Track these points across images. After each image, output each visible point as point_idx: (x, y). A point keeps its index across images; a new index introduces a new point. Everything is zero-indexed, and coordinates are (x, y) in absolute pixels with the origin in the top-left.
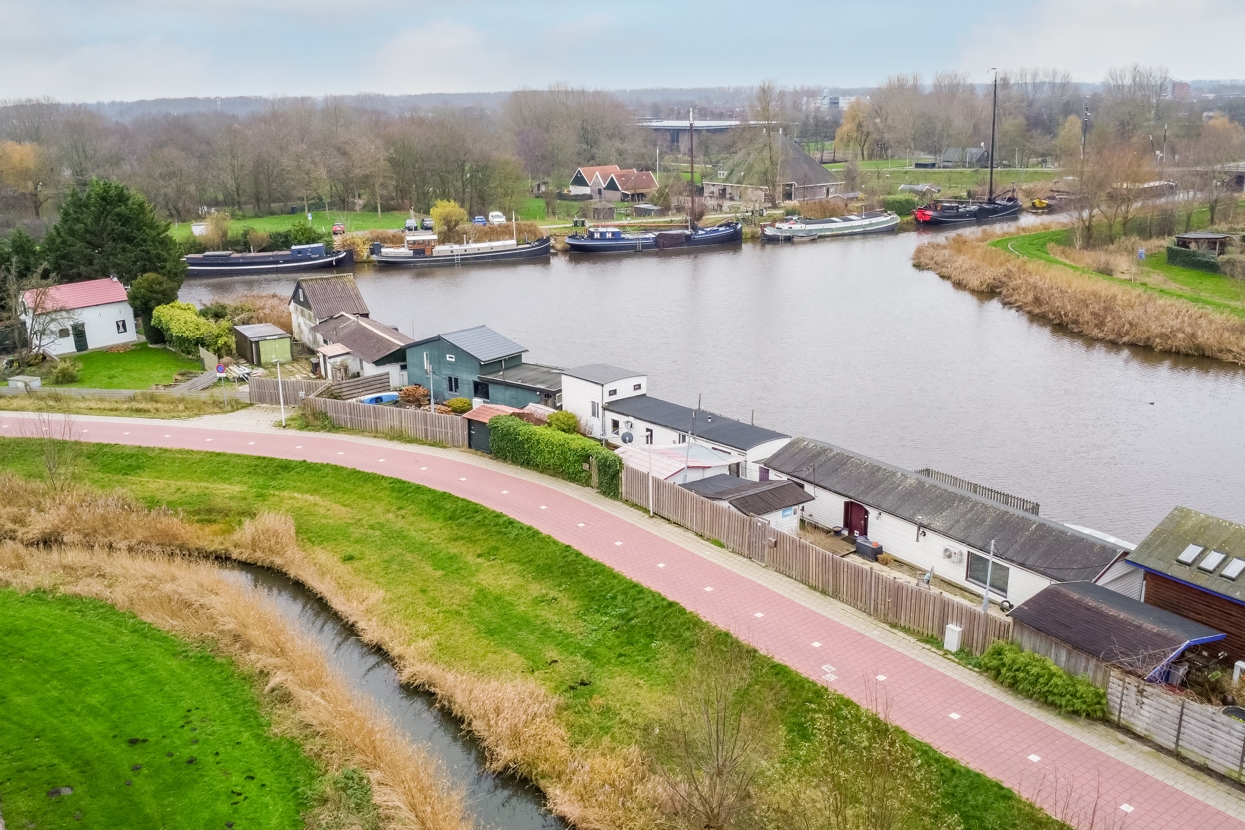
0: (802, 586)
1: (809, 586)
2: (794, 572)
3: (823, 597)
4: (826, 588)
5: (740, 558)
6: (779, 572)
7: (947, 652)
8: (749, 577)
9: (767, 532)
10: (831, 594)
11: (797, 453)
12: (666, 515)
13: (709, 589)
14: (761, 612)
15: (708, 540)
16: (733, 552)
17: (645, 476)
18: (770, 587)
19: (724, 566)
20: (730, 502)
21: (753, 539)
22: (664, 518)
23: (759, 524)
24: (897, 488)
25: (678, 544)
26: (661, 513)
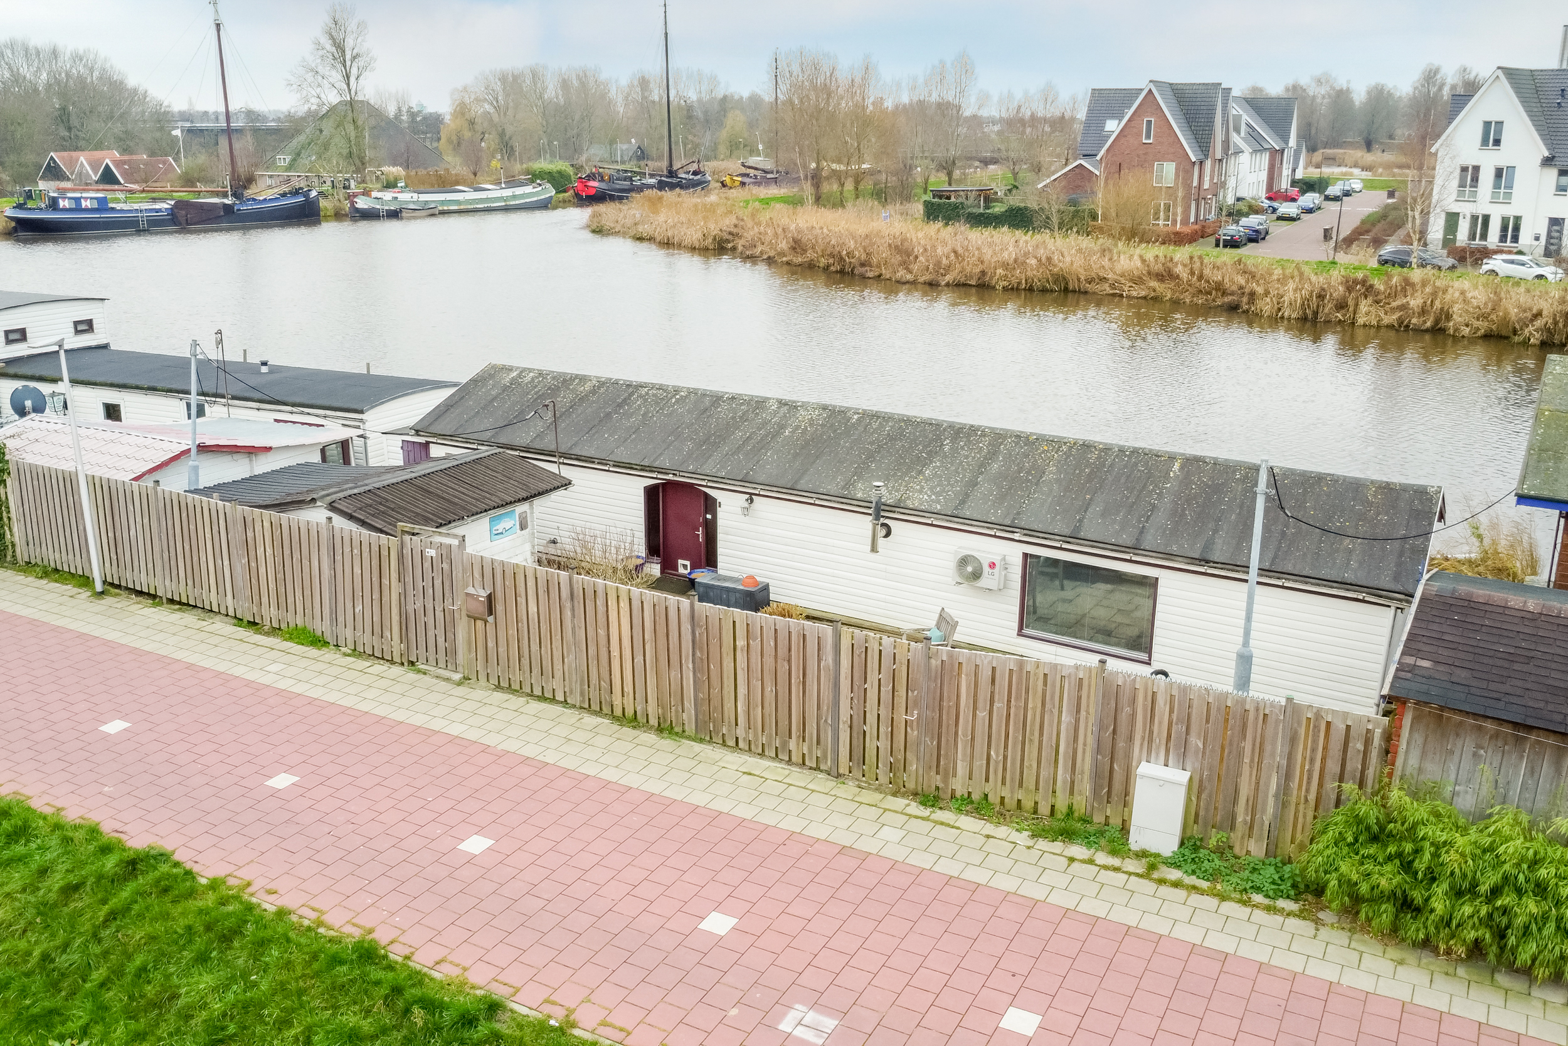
0: (590, 720)
1: (613, 717)
2: (557, 683)
3: (667, 743)
4: (672, 715)
5: (379, 668)
6: (510, 689)
7: (1152, 862)
8: (418, 720)
9: (458, 574)
10: (690, 729)
11: (494, 399)
12: (143, 582)
13: (282, 781)
14: (480, 830)
15: (275, 631)
16: (355, 653)
17: (69, 481)
18: (491, 740)
19: (332, 697)
20: (332, 507)
21: (414, 604)
22: (140, 593)
23: (431, 552)
24: (777, 433)
25: (178, 655)
26: (128, 579)
